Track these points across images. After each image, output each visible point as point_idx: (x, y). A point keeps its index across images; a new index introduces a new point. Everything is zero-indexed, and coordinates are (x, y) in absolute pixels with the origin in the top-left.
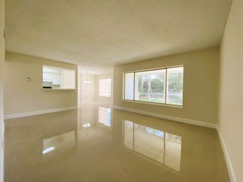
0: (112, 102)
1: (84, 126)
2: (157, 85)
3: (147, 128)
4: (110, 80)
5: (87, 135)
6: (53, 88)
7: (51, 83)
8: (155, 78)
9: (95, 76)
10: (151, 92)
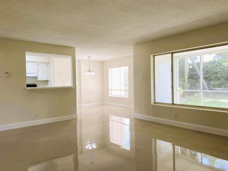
0: (133, 107)
1: (87, 147)
2: (216, 73)
3: (199, 154)
4: (126, 68)
5: (92, 163)
6: (39, 87)
7: (36, 78)
8: (212, 60)
9: (102, 63)
10: (204, 88)
